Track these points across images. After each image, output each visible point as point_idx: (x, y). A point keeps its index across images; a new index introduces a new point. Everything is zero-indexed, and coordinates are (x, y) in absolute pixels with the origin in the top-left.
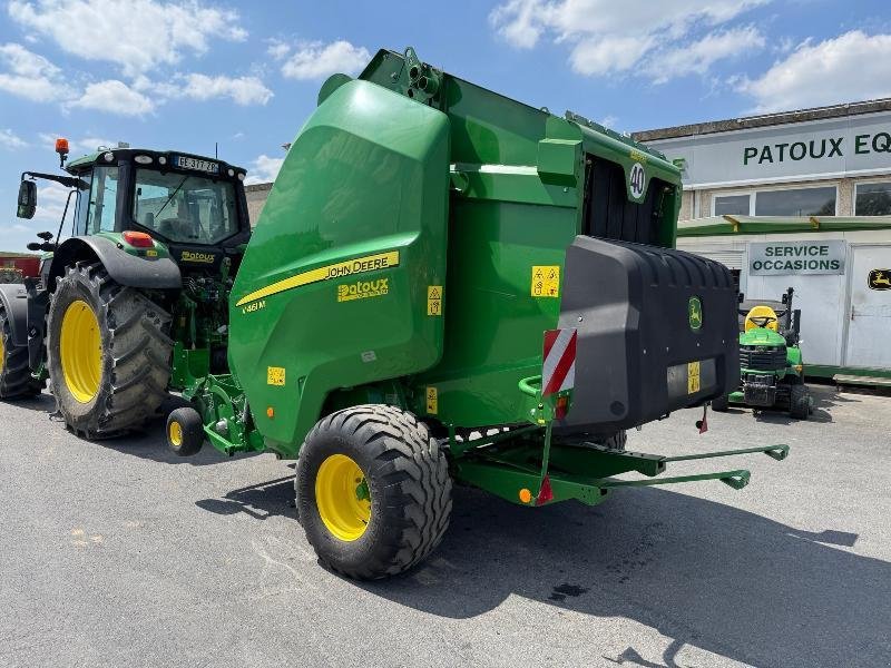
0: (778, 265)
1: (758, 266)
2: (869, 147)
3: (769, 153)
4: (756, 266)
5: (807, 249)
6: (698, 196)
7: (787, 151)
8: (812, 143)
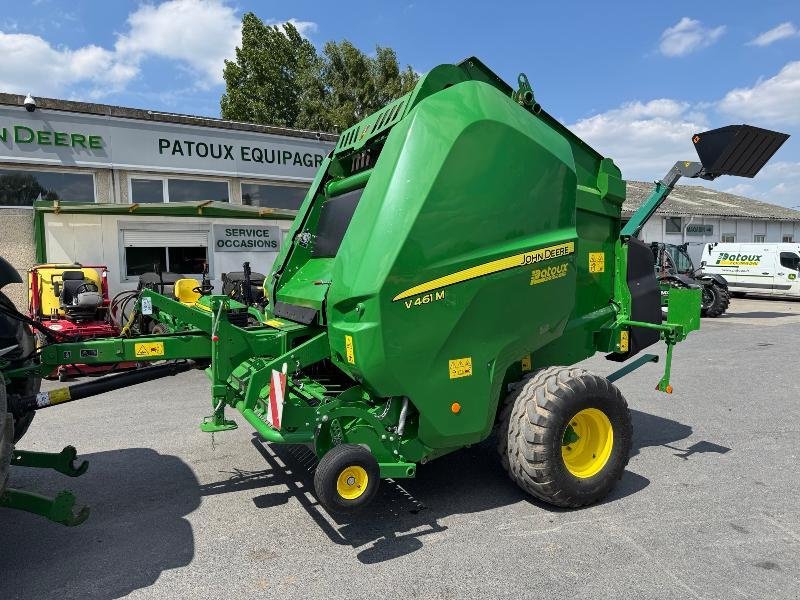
0: (236, 244)
1: (221, 243)
2: (250, 157)
3: (180, 146)
4: (221, 244)
5: (255, 232)
6: (117, 176)
7: (193, 147)
8: (212, 145)
